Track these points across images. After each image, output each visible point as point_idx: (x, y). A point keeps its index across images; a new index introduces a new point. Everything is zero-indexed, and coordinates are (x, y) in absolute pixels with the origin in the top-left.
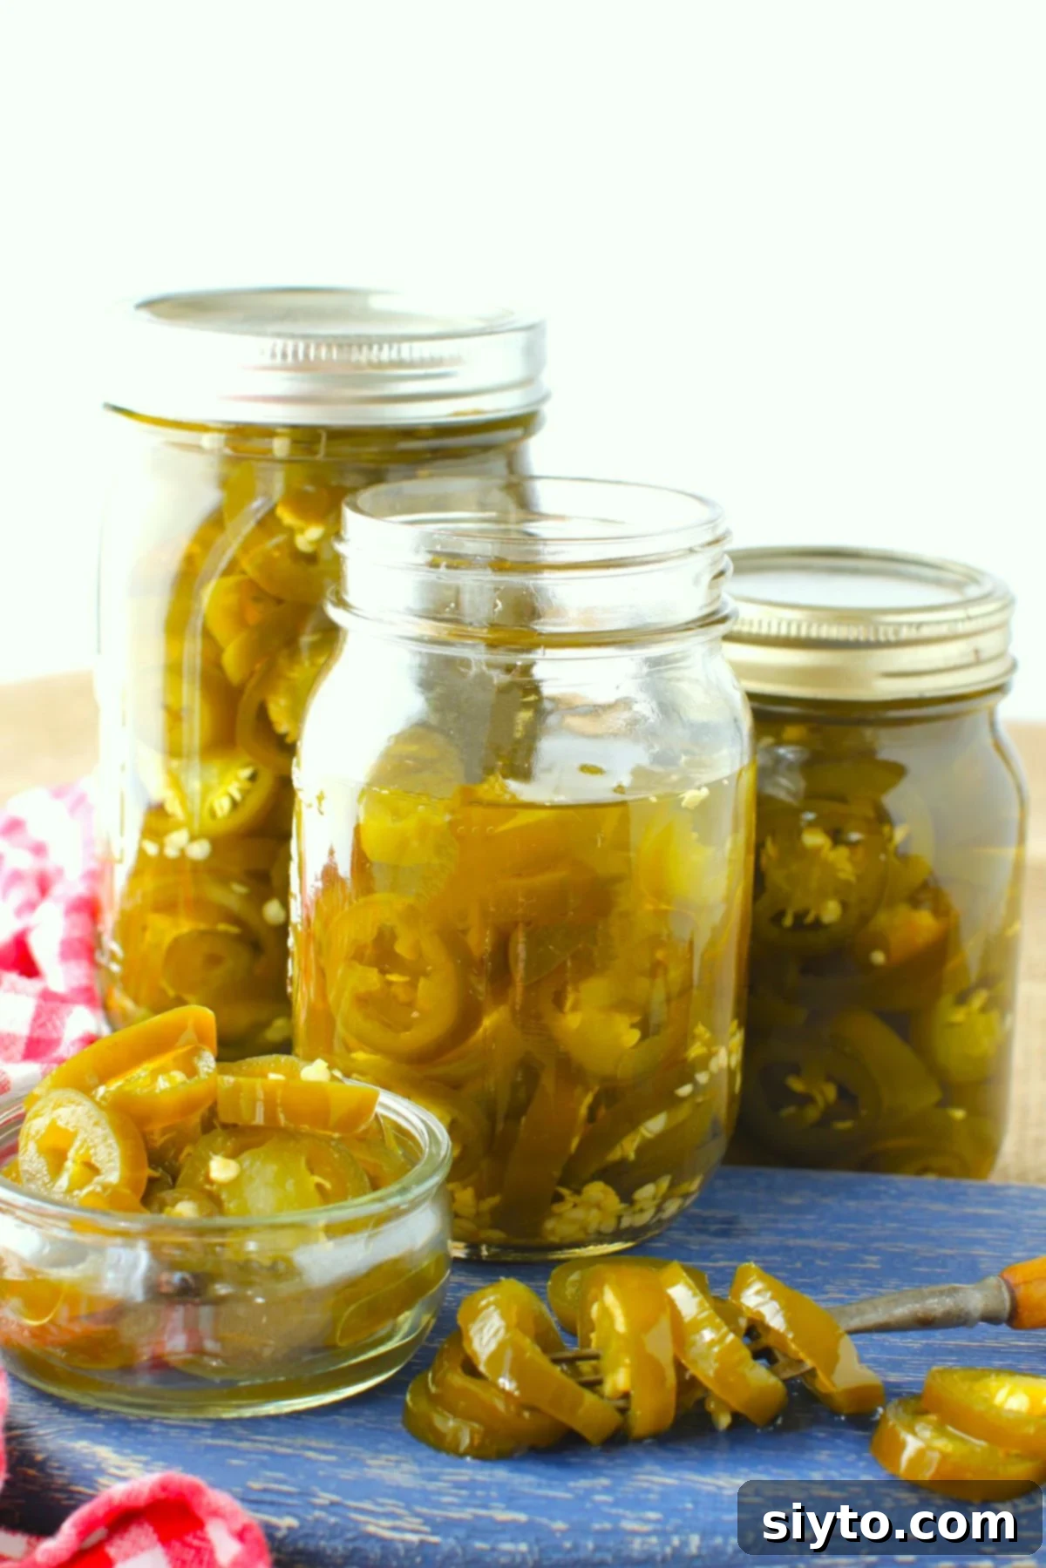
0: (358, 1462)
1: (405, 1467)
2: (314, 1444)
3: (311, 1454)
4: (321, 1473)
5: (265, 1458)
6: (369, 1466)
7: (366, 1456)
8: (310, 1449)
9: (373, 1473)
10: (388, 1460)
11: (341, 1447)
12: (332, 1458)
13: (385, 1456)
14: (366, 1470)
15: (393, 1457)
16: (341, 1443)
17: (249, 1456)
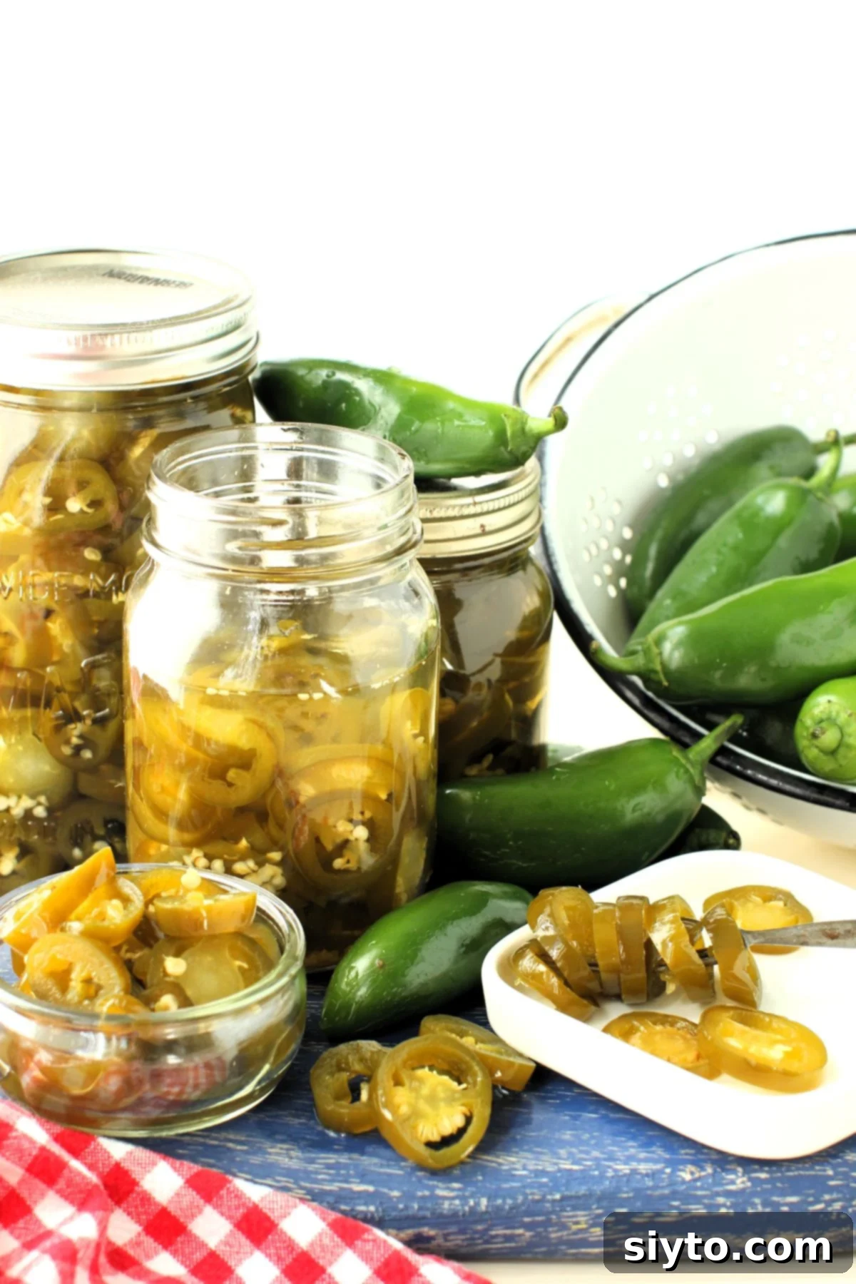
0: (261, 1151)
1: (293, 1153)
2: (232, 1136)
3: (231, 1145)
4: (238, 1159)
5: (200, 1148)
6: (270, 1154)
7: (267, 1145)
8: (231, 1141)
9: (272, 1159)
10: (281, 1149)
11: (251, 1139)
12: (245, 1148)
13: (280, 1145)
14: (267, 1156)
15: (285, 1146)
16: (251, 1136)
17: (192, 1147)
